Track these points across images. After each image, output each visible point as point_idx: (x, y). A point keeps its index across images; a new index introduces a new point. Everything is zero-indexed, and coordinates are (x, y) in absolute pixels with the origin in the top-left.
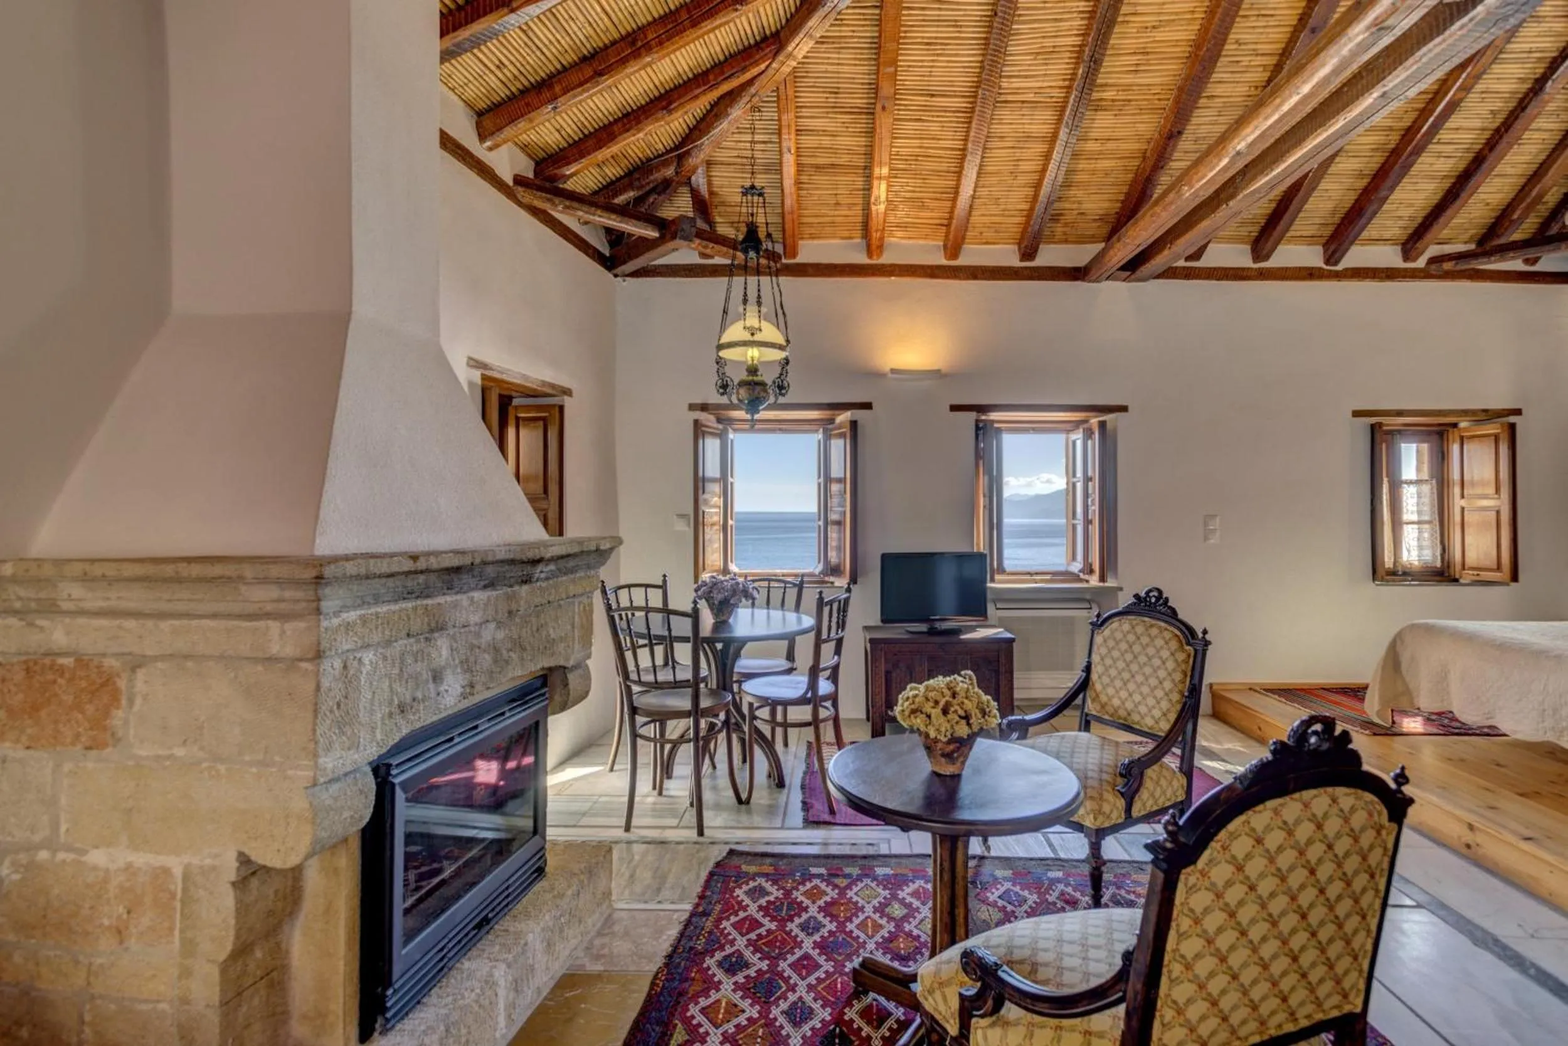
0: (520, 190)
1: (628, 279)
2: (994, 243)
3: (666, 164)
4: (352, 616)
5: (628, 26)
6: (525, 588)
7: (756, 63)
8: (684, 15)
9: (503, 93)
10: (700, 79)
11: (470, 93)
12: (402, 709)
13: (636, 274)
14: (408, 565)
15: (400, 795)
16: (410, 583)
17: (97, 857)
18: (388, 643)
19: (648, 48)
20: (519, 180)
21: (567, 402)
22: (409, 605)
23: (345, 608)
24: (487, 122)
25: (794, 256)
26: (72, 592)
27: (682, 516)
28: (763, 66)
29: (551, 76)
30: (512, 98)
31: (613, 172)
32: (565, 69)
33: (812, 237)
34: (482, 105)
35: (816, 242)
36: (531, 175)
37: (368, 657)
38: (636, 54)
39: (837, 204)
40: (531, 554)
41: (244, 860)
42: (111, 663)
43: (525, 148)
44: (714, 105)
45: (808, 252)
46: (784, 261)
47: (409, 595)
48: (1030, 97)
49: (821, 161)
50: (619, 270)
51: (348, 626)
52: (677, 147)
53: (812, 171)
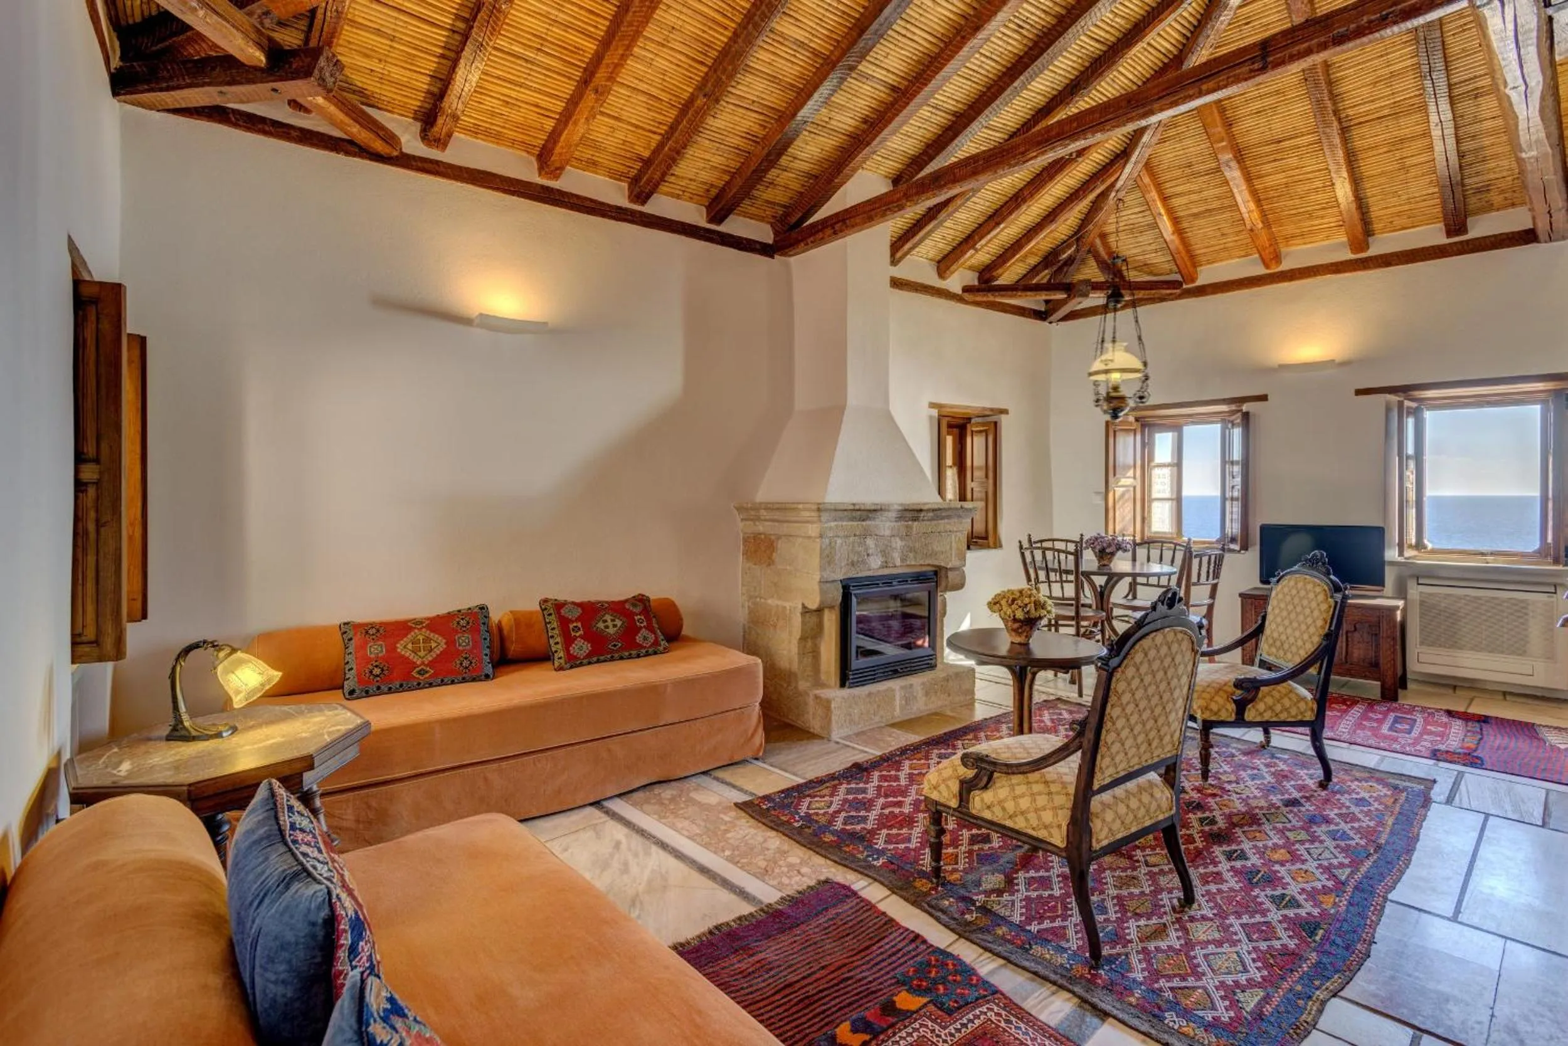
0: (967, 296)
1: (1060, 323)
2: (1413, 227)
3: (1069, 247)
4: (833, 524)
5: (1013, 192)
6: (916, 523)
7: (1111, 175)
8: (1045, 175)
9: (949, 248)
10: (1074, 196)
11: (931, 255)
12: (853, 564)
13: (1065, 318)
14: (851, 507)
15: (854, 600)
16: (854, 514)
17: (770, 601)
18: (847, 537)
19: (1024, 201)
20: (967, 289)
21: (1004, 420)
22: (855, 523)
23: (828, 521)
24: (942, 265)
25: (1193, 281)
26: (763, 513)
27: (1097, 493)
28: (1116, 176)
29: (973, 232)
30: (955, 249)
31: (1033, 261)
32: (980, 225)
33: (1209, 262)
34: (938, 258)
35: (1216, 265)
36: (976, 283)
37: (839, 541)
38: (1018, 206)
39: (1223, 235)
40: (919, 507)
41: (804, 606)
42: (773, 537)
43: (971, 268)
44: (1094, 202)
45: (1205, 276)
46: (1185, 286)
47: (853, 519)
48: (1386, 112)
49: (1195, 211)
50: (1051, 319)
51: (831, 528)
52: (1076, 233)
53: (1191, 219)
